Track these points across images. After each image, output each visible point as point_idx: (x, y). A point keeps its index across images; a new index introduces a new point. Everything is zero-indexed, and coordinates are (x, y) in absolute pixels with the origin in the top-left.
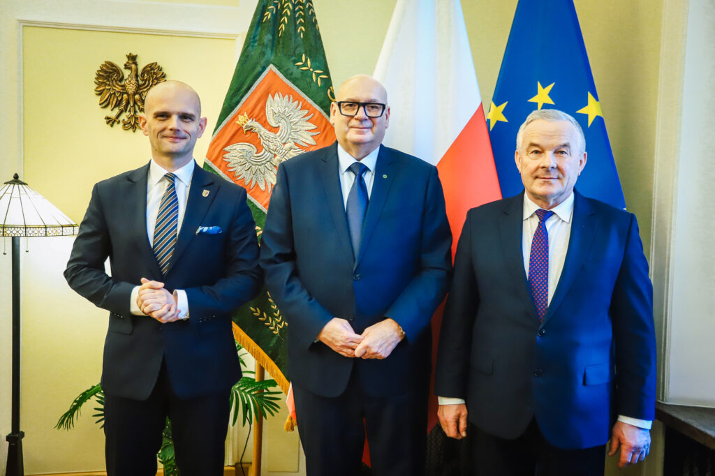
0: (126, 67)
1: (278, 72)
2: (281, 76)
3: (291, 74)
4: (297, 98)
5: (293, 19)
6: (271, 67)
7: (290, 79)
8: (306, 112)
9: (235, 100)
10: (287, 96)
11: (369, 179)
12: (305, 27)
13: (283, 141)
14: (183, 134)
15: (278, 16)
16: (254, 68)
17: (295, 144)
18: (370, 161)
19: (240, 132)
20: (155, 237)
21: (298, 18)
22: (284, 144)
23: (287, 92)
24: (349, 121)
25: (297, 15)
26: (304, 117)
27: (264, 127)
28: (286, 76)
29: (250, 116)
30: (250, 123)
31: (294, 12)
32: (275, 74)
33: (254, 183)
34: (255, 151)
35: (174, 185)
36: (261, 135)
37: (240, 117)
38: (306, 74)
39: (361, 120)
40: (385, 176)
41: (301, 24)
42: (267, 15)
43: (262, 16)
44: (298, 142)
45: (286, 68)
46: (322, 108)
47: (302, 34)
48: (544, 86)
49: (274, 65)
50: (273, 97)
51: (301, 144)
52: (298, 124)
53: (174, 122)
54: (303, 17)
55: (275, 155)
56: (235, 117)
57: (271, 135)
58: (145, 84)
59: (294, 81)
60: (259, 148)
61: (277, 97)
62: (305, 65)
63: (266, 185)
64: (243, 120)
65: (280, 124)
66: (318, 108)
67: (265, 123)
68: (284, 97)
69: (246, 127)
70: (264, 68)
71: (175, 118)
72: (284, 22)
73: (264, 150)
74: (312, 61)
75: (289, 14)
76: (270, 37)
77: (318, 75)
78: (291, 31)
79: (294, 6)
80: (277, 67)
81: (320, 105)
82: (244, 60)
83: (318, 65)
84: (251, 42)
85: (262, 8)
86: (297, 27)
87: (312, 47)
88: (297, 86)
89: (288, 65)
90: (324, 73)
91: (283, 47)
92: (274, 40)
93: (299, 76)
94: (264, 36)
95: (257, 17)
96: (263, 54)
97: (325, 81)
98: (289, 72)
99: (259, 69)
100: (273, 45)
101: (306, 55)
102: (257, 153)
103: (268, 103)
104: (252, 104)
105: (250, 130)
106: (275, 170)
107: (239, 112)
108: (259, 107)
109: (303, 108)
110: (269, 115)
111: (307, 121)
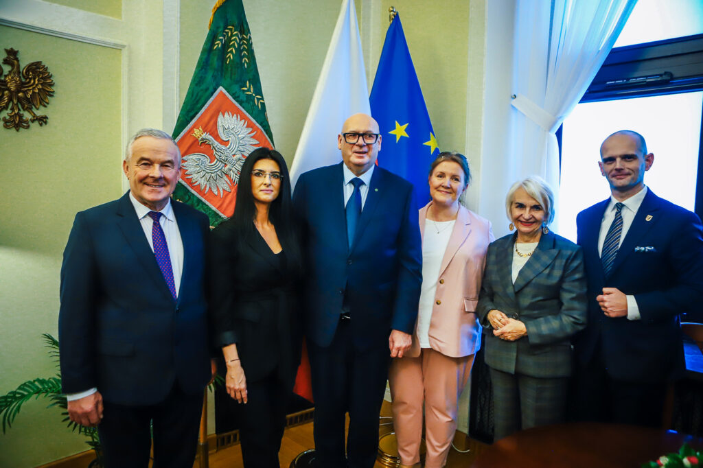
0: (6, 62)
1: (227, 94)
2: (230, 97)
3: (238, 97)
4: (243, 117)
5: (239, 51)
6: (221, 88)
7: (237, 101)
8: (250, 130)
9: (192, 114)
10: (235, 115)
11: (364, 191)
12: (248, 59)
13: (233, 153)
14: (627, 171)
15: (226, 46)
16: (207, 89)
17: (243, 155)
18: (366, 177)
20: (603, 251)
21: (242, 51)
22: (234, 155)
23: (235, 112)
24: (352, 148)
25: (242, 48)
26: (249, 133)
27: (216, 140)
28: (234, 98)
30: (204, 135)
31: (240, 45)
32: (224, 95)
33: (207, 188)
34: (209, 160)
35: (620, 212)
36: (213, 147)
37: (196, 131)
38: (250, 98)
39: (361, 146)
40: (376, 190)
41: (244, 56)
42: (218, 44)
43: (213, 44)
44: (245, 154)
45: (234, 92)
46: (263, 127)
47: (246, 65)
48: (401, 125)
49: (223, 87)
50: (224, 115)
52: (245, 139)
53: (618, 164)
54: (247, 51)
55: (226, 165)
56: (191, 130)
57: (223, 147)
58: (30, 82)
59: (241, 103)
60: (212, 158)
61: (226, 115)
62: (249, 90)
63: (218, 190)
64: (198, 133)
65: (230, 139)
66: (260, 127)
67: (217, 137)
68: (233, 115)
69: (202, 140)
70: (215, 90)
71: (618, 160)
72: (231, 52)
73: (216, 160)
74: (254, 88)
75: (236, 45)
76: (220, 64)
77: (258, 99)
78: (238, 61)
79: (240, 40)
80: (226, 89)
81: (261, 124)
82: (198, 80)
83: (258, 91)
84: (204, 65)
85: (212, 38)
86: (241, 58)
87: (254, 76)
88: (244, 108)
89: (235, 88)
90: (262, 99)
91: (231, 73)
92: (222, 66)
93: (245, 99)
94: (215, 61)
95: (209, 45)
96: (214, 77)
97: (263, 105)
98: (237, 95)
99: (211, 89)
100: (222, 70)
101: (249, 83)
102: (210, 163)
103: (219, 120)
104: (206, 119)
105: (204, 142)
106: (225, 177)
107: (195, 126)
108: (212, 123)
109: (248, 126)
110: (220, 130)
111: (252, 137)
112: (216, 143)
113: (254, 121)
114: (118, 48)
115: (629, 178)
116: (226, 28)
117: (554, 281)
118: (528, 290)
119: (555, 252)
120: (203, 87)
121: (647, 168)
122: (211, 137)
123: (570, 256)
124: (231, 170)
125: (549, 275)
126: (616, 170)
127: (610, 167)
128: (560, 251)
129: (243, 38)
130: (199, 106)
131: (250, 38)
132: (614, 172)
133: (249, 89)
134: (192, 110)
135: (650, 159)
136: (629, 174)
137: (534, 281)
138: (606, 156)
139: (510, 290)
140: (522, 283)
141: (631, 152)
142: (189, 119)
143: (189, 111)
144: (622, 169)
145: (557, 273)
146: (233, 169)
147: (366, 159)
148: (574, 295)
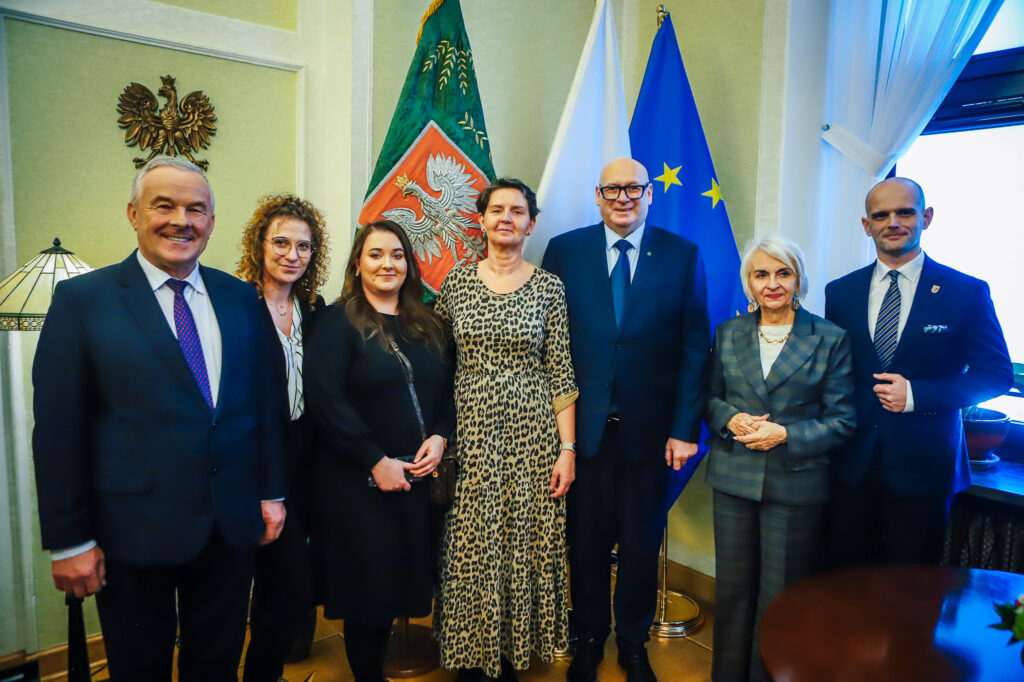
0: (162, 93)
1: (440, 130)
2: (443, 134)
3: (455, 133)
4: (460, 161)
5: (456, 72)
6: (432, 123)
7: (452, 139)
8: (469, 177)
9: (394, 157)
10: (449, 158)
11: (633, 257)
12: (467, 83)
13: (446, 207)
14: (903, 229)
15: (438, 67)
16: (414, 124)
17: (459, 210)
19: (399, 195)
20: (876, 333)
21: (460, 72)
22: (447, 210)
23: (451, 153)
25: (459, 69)
26: (468, 181)
27: (425, 190)
28: (449, 136)
29: (410, 178)
30: (410, 185)
31: (456, 65)
32: (436, 131)
34: (414, 217)
35: (896, 282)
36: (421, 200)
37: (399, 179)
38: (469, 135)
40: (649, 254)
41: (463, 79)
42: (429, 65)
43: (422, 65)
44: (462, 208)
45: (448, 127)
46: (485, 173)
47: (464, 91)
48: (672, 168)
49: (436, 121)
50: (435, 158)
51: (465, 211)
52: (462, 189)
53: (893, 220)
54: (466, 72)
55: (437, 223)
56: (394, 178)
57: (433, 200)
58: (188, 117)
59: (457, 142)
60: (419, 214)
61: (438, 158)
62: (467, 125)
63: (426, 255)
64: (403, 182)
65: (443, 189)
66: (481, 173)
67: (426, 187)
68: (447, 158)
69: (407, 190)
70: (425, 124)
71: (892, 215)
72: (446, 74)
73: (424, 217)
74: (475, 121)
75: (452, 66)
76: (431, 90)
77: (480, 136)
78: (454, 86)
79: (457, 58)
80: (438, 124)
81: (483, 169)
82: (403, 113)
83: (480, 124)
84: (410, 93)
85: (422, 56)
86: (459, 82)
87: (475, 105)
88: (460, 147)
89: (451, 122)
90: (486, 135)
91: (445, 104)
92: (434, 93)
93: (462, 136)
94: (425, 88)
95: (417, 66)
96: (424, 108)
97: (486, 143)
98: (452, 131)
99: (419, 125)
100: (434, 99)
101: (469, 114)
102: (417, 220)
103: (429, 164)
104: (412, 164)
105: (410, 193)
106: (435, 239)
107: (397, 173)
108: (420, 168)
109: (466, 172)
110: (430, 179)
111: (471, 186)
112: (425, 195)
113: (474, 165)
114: (292, 70)
115: (905, 238)
116: (438, 43)
117: (816, 378)
118: (783, 390)
119: (815, 339)
120: (410, 121)
121: (925, 226)
122: (418, 187)
123: (835, 344)
124: (442, 229)
125: (811, 370)
126: (890, 228)
127: (880, 225)
128: (822, 338)
129: (461, 56)
130: (403, 146)
131: (470, 55)
132: (886, 231)
133: (468, 123)
134: (395, 151)
135: (928, 214)
136: (905, 234)
137: (791, 379)
138: (876, 210)
139: (761, 390)
140: (776, 381)
141: (908, 205)
142: (391, 164)
143: (391, 154)
144: (897, 227)
145: (821, 368)
146: (446, 228)
147: (631, 217)
148: (840, 397)
